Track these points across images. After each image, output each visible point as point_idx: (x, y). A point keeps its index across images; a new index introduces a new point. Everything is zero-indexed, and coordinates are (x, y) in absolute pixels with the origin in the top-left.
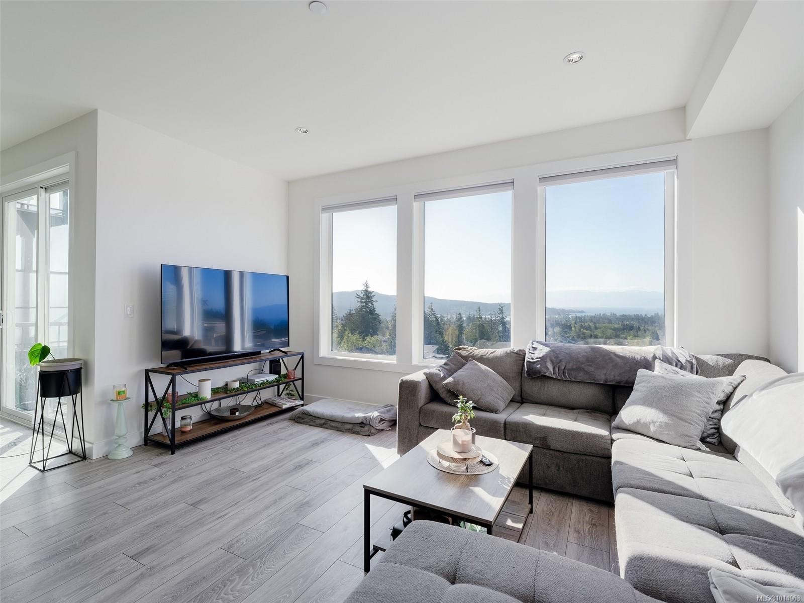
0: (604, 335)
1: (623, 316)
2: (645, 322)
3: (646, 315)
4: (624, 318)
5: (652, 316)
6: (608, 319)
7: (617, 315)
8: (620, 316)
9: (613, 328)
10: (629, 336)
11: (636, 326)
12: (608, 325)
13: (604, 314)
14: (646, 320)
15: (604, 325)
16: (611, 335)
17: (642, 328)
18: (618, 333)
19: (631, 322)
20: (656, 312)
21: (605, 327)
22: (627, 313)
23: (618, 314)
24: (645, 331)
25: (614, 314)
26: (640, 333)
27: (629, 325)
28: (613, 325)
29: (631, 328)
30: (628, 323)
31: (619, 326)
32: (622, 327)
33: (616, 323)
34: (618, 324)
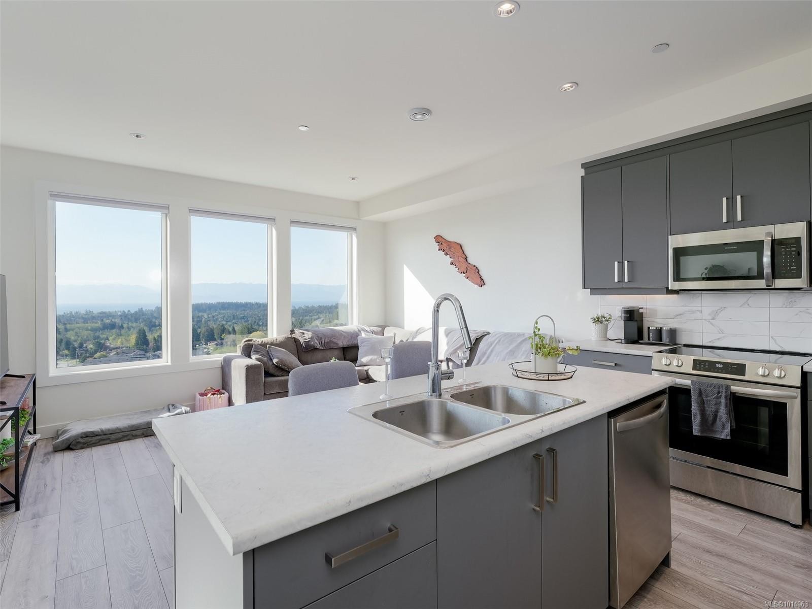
0: (78, 336)
2: (129, 319)
3: (129, 311)
4: (103, 315)
5: (136, 312)
6: (83, 318)
8: (98, 313)
9: (89, 328)
10: (111, 336)
11: (119, 325)
12: (84, 325)
13: (77, 313)
14: (130, 317)
15: (78, 325)
16: (87, 337)
17: (125, 326)
18: (97, 334)
19: (113, 320)
20: (140, 308)
21: (79, 328)
22: (107, 310)
23: (96, 311)
24: (129, 328)
25: (90, 312)
26: (123, 331)
27: (110, 324)
28: (90, 324)
29: (112, 326)
30: (108, 321)
31: (97, 325)
32: (101, 326)
33: (93, 322)
34: (96, 323)
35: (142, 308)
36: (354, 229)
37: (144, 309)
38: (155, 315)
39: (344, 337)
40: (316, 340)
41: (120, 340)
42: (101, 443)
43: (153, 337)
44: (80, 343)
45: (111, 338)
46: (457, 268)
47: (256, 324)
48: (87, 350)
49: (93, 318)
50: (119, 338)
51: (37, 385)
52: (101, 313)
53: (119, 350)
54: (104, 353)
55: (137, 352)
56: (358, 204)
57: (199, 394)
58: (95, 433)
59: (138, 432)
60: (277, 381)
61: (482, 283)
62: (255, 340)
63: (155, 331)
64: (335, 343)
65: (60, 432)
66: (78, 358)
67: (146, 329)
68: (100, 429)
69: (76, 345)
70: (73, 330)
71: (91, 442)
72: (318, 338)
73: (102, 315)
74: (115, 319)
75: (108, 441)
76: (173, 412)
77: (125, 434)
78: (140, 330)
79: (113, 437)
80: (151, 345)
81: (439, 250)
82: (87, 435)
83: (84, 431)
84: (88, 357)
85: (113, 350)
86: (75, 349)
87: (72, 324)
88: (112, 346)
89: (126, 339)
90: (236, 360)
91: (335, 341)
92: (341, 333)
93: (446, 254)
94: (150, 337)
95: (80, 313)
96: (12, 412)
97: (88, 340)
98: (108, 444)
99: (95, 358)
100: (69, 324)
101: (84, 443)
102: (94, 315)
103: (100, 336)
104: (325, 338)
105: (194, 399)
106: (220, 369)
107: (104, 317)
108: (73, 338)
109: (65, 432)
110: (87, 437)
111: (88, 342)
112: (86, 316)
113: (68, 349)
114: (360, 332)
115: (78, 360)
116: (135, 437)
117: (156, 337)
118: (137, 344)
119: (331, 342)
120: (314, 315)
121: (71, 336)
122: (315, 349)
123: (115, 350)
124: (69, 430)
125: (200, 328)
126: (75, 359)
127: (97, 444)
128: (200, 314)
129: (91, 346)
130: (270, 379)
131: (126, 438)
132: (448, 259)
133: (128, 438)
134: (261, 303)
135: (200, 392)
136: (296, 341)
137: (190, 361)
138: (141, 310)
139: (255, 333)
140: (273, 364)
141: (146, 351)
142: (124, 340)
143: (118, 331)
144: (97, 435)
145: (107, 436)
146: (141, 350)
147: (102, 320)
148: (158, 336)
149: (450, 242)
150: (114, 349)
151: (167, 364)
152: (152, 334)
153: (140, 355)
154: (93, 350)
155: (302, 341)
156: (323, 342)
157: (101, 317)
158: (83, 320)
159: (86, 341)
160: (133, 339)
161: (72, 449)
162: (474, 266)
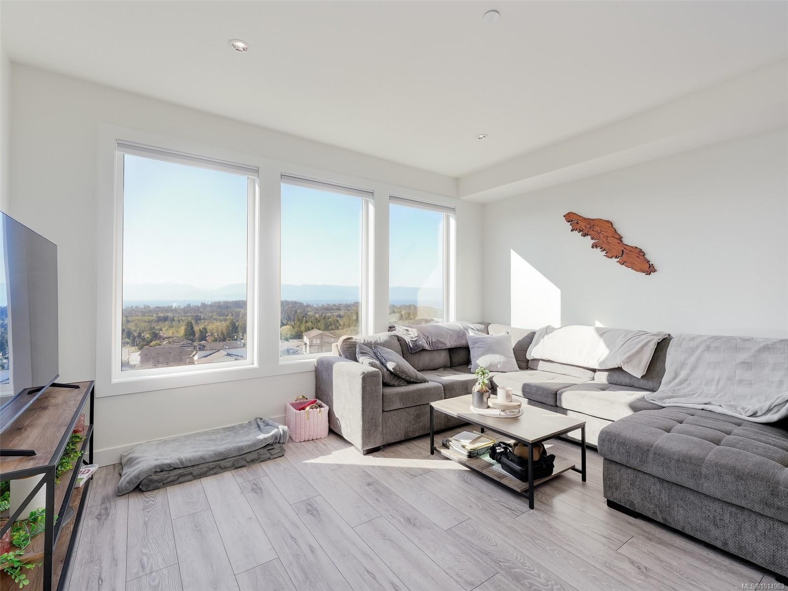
1: (158, 307)
2: (179, 313)
3: (179, 306)
6: (142, 312)
7: (151, 307)
8: (154, 308)
9: (147, 320)
10: (164, 328)
11: (171, 318)
12: (142, 317)
13: (137, 307)
14: (180, 311)
15: (138, 318)
16: (145, 328)
17: (176, 319)
18: (153, 325)
19: (166, 314)
24: (179, 321)
25: (147, 306)
26: (174, 323)
27: (163, 317)
28: (147, 317)
29: (165, 319)
30: (162, 315)
31: (153, 318)
32: (156, 319)
33: (150, 316)
34: (152, 316)
35: (190, 304)
36: (453, 210)
37: (192, 305)
38: (201, 310)
39: (451, 335)
40: (424, 340)
41: (172, 331)
42: (181, 479)
43: (199, 329)
44: (139, 333)
45: (164, 329)
46: (605, 252)
47: (285, 319)
48: (144, 339)
49: (150, 311)
50: (171, 330)
51: (96, 395)
52: (156, 308)
53: (171, 340)
54: (158, 342)
55: (185, 342)
56: (457, 180)
57: (290, 404)
58: (173, 466)
59: (227, 463)
60: (398, 394)
61: (650, 269)
62: (356, 338)
63: (200, 324)
64: (443, 343)
65: (124, 461)
66: (137, 346)
67: (193, 321)
68: (179, 459)
69: (136, 334)
70: (133, 322)
71: (169, 480)
72: (424, 337)
73: (157, 309)
74: (168, 313)
75: (190, 477)
76: (268, 433)
77: (212, 465)
78: (188, 323)
79: (196, 471)
80: (197, 335)
81: (572, 231)
82: (162, 469)
83: (158, 463)
84: (145, 345)
85: (166, 340)
86: (134, 338)
87: (133, 317)
88: (165, 336)
89: (176, 330)
90: (337, 363)
91: (442, 340)
92: (447, 331)
93: (585, 235)
94: (196, 329)
95: (139, 308)
96: (42, 476)
97: (146, 331)
98: (190, 481)
99: (151, 346)
100: (130, 316)
101: (158, 481)
102: (150, 309)
103: (156, 327)
104: (432, 337)
105: (286, 410)
106: (314, 373)
107: (159, 311)
108: (133, 328)
109: (131, 462)
110: (162, 471)
111: (145, 333)
112: (145, 310)
113: (129, 338)
114: (467, 330)
115: (137, 347)
116: (224, 469)
117: (201, 329)
118: (186, 335)
119: (438, 341)
120: (335, 312)
121: (132, 326)
122: (424, 350)
123: (168, 339)
124: (137, 458)
125: (238, 322)
126: (134, 346)
127: (175, 483)
128: (238, 310)
129: (147, 336)
130: (389, 390)
131: (212, 472)
132: (588, 241)
133: (215, 471)
134: (290, 301)
135: (292, 402)
136: (399, 339)
137: (280, 363)
138: (189, 306)
139: (285, 326)
140: (388, 370)
141: (193, 341)
142: (174, 331)
143: (170, 324)
144: (175, 469)
145: (188, 469)
146: (189, 340)
147: (157, 314)
148: (203, 328)
149: (593, 220)
150: (166, 338)
151: (253, 366)
152: (198, 326)
153: (187, 344)
154: (149, 339)
155: (408, 339)
156: (431, 342)
157: (157, 311)
158: (141, 314)
159: (143, 331)
160: (182, 331)
161: (142, 491)
162: (636, 248)
